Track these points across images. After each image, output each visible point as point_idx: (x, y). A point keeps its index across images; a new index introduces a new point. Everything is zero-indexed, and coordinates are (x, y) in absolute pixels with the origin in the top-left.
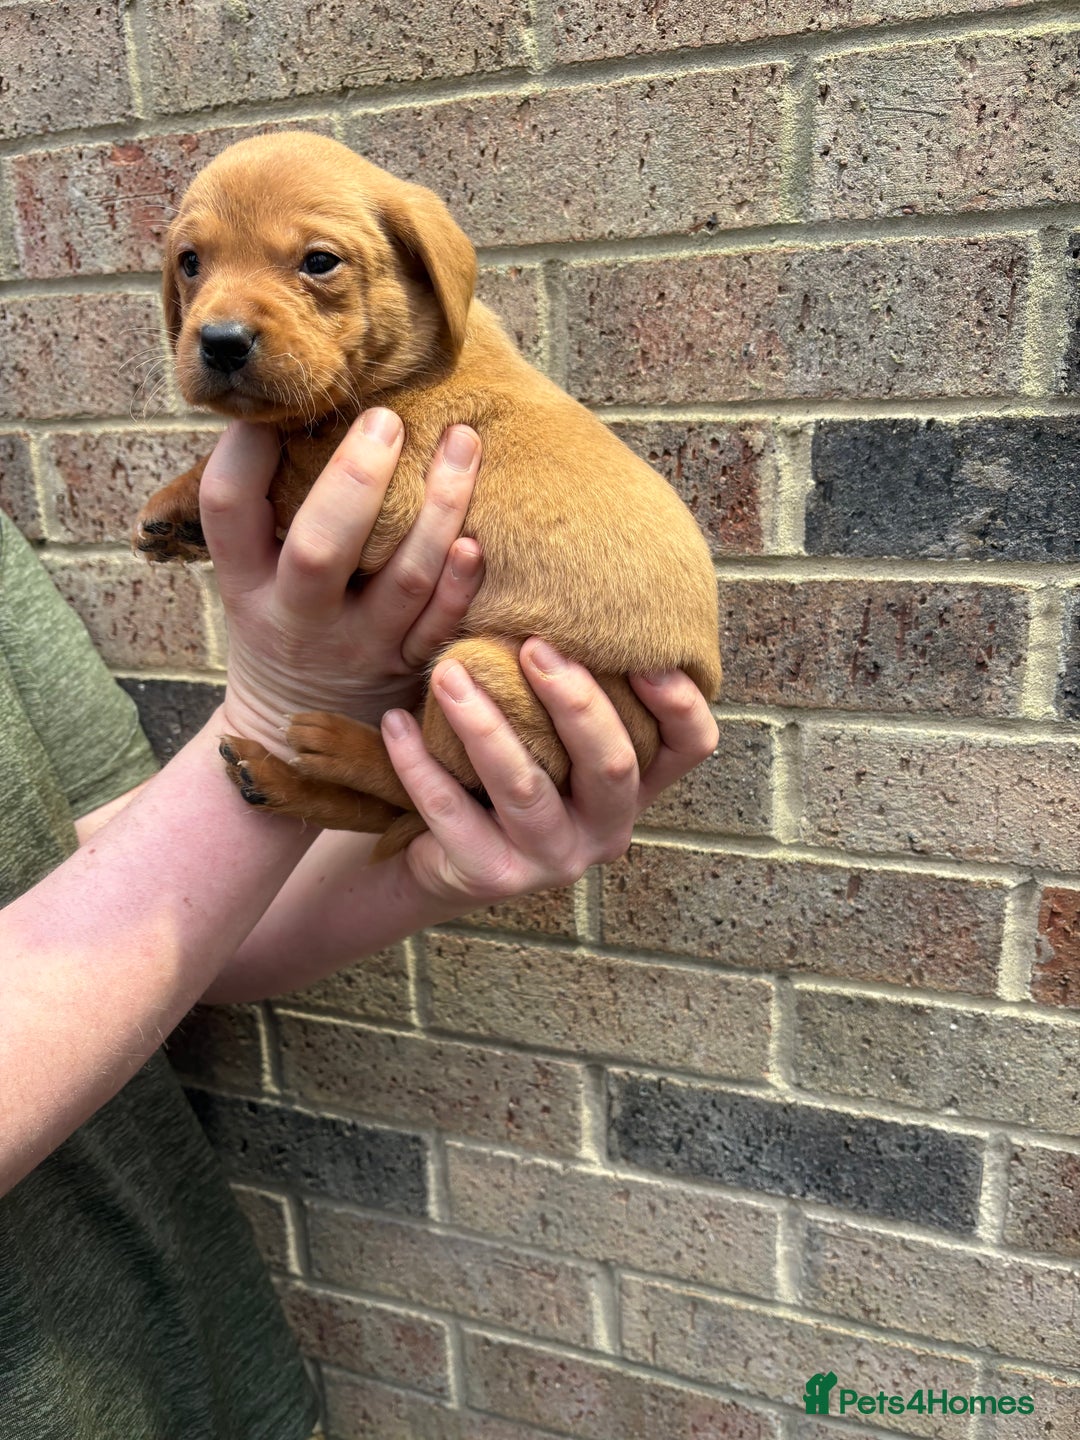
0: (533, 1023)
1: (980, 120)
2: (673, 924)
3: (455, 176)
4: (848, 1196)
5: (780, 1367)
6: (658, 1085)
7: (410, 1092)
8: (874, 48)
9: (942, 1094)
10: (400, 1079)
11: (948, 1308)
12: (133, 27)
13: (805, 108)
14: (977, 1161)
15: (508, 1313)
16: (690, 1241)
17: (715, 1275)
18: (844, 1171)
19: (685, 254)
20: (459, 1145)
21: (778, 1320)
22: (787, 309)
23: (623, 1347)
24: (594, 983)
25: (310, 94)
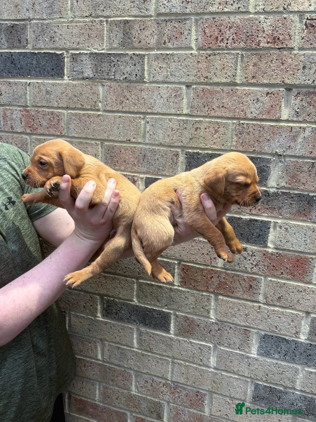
0: (90, 287)
1: (172, 131)
2: (118, 267)
3: (86, 125)
4: (148, 325)
5: (134, 362)
6: (113, 301)
7: (64, 301)
8: (156, 117)
9: (164, 304)
10: (62, 298)
11: (165, 348)
12: (29, 89)
13: (145, 124)
14: (170, 317)
15: (81, 351)
16: (118, 334)
17: (122, 342)
18: (147, 319)
19: (125, 145)
20: (73, 313)
21: (134, 351)
22: (141, 157)
23: (104, 358)
24: (102, 279)
25: (61, 107)
